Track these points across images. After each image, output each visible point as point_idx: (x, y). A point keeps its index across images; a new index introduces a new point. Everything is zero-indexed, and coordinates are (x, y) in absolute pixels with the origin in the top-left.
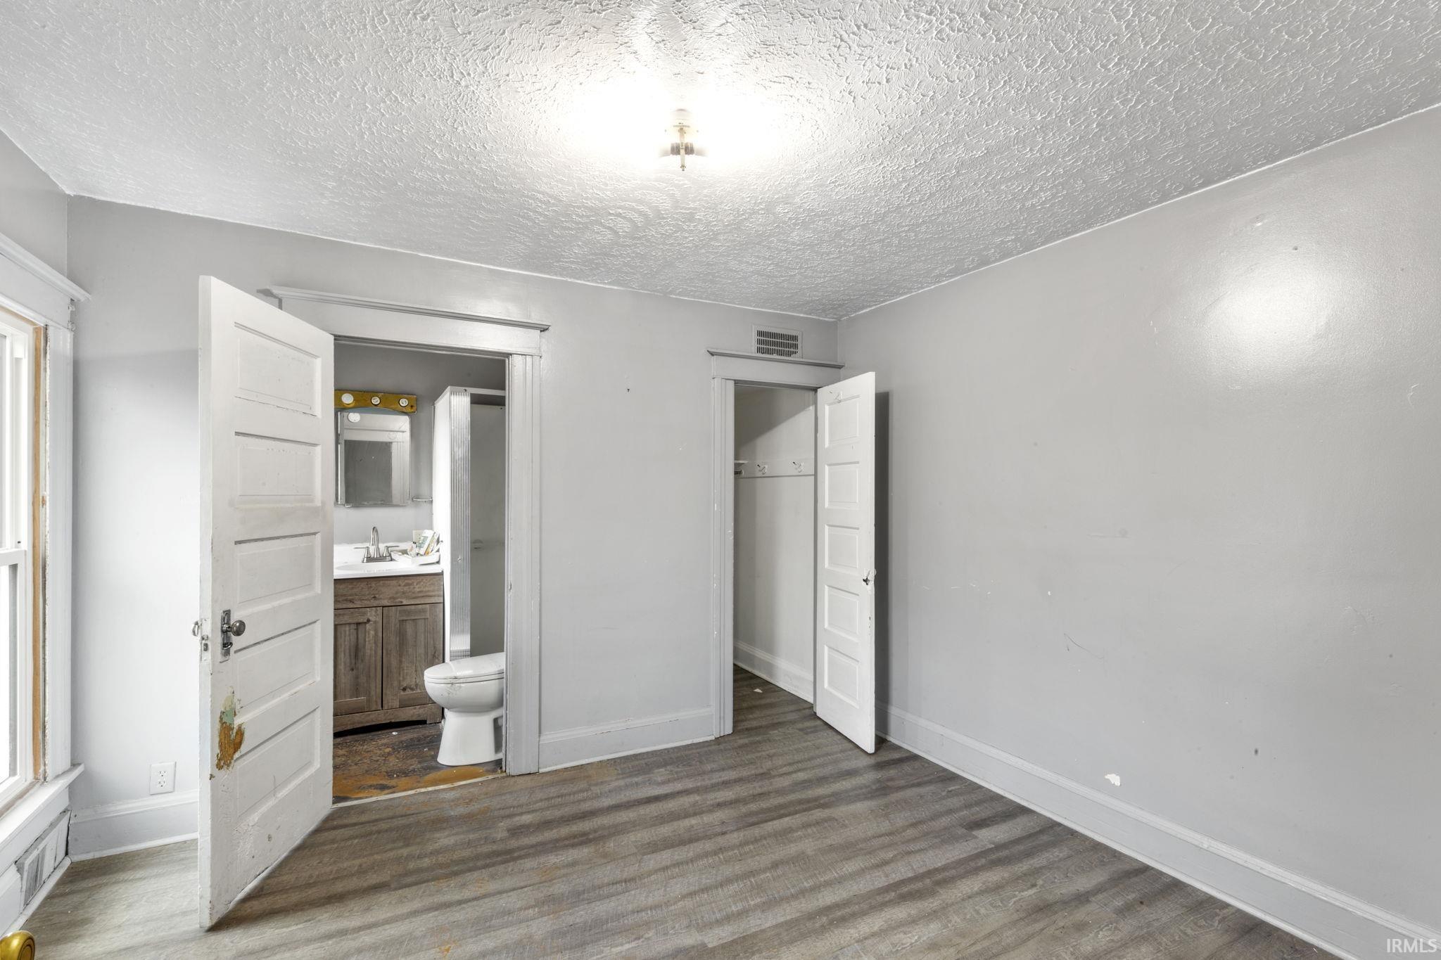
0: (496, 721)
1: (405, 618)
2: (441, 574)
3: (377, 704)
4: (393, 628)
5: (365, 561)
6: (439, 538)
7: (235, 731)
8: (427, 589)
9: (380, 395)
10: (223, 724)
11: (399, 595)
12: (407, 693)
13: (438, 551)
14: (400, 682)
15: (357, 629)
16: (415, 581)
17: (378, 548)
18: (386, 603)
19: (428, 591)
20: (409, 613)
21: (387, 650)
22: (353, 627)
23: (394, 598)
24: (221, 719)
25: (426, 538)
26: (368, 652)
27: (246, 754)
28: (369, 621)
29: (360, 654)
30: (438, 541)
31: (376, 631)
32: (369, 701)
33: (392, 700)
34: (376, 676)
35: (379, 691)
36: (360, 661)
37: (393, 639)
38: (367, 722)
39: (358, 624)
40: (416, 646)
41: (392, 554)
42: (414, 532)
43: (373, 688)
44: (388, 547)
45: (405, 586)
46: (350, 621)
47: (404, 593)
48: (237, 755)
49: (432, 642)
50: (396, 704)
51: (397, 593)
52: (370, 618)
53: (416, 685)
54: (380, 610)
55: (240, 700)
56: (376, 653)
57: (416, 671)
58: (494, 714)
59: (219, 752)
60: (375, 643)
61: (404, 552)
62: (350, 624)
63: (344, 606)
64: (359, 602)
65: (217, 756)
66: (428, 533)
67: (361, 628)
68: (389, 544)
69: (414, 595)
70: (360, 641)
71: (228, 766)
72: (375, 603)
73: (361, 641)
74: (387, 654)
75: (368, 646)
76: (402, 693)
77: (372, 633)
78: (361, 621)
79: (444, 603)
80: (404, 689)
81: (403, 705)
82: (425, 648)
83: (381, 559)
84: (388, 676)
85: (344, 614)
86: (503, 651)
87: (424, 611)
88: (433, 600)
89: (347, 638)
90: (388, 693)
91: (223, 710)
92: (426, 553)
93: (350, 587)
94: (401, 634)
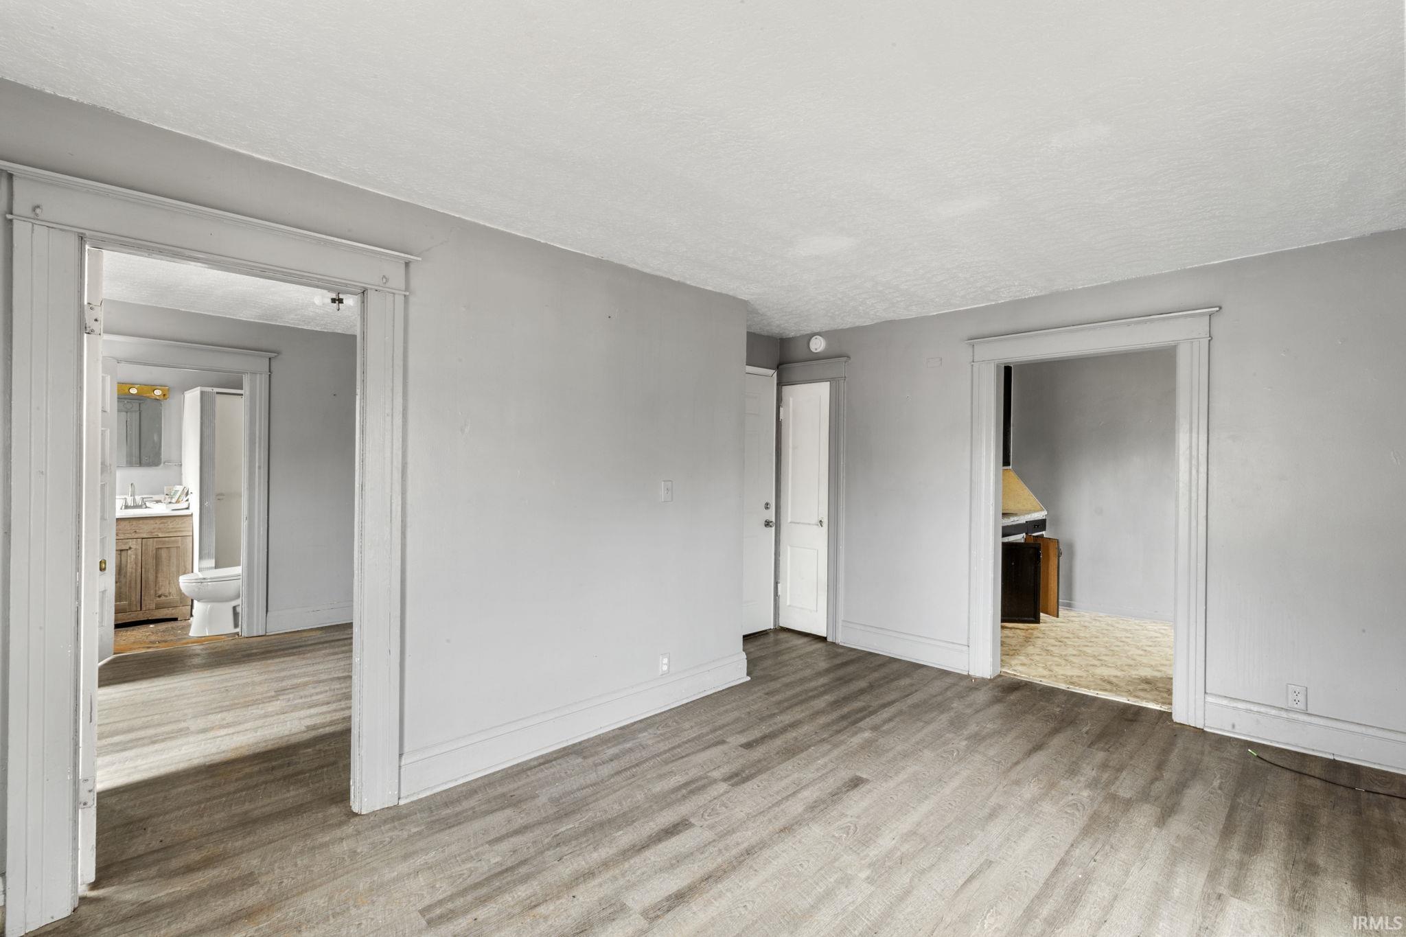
0: (234, 608)
1: (160, 546)
2: (192, 515)
3: (136, 606)
4: (151, 553)
5: (123, 507)
6: (188, 491)
8: (178, 526)
9: (137, 386)
11: (155, 530)
12: (161, 598)
13: (187, 500)
14: (156, 591)
15: (120, 554)
16: (169, 520)
17: (134, 499)
18: (145, 536)
19: (181, 527)
20: (164, 543)
21: (145, 568)
23: (152, 533)
25: (177, 491)
26: (130, 570)
28: (130, 548)
29: (123, 572)
30: (187, 494)
31: (136, 555)
32: (130, 605)
33: (149, 603)
34: (136, 587)
35: (139, 597)
36: (122, 576)
37: (151, 562)
38: (129, 619)
39: (121, 550)
40: (169, 566)
41: (146, 503)
42: (165, 488)
43: (134, 595)
44: (143, 498)
45: (161, 524)
47: (159, 529)
49: (183, 564)
50: (153, 606)
51: (154, 529)
52: (132, 546)
53: (170, 593)
54: (140, 540)
56: (136, 570)
57: (169, 584)
58: (234, 603)
60: (136, 563)
61: (158, 502)
64: (122, 535)
66: (179, 488)
67: (123, 553)
68: (144, 496)
69: (168, 531)
70: (123, 562)
72: (136, 536)
74: (145, 571)
75: (129, 566)
76: (158, 599)
77: (133, 557)
78: (124, 548)
79: (193, 536)
80: (160, 596)
81: (158, 607)
82: (177, 566)
83: (136, 507)
84: (146, 587)
86: (239, 565)
87: (177, 542)
88: (184, 534)
90: (146, 598)
92: (177, 502)
94: (157, 558)
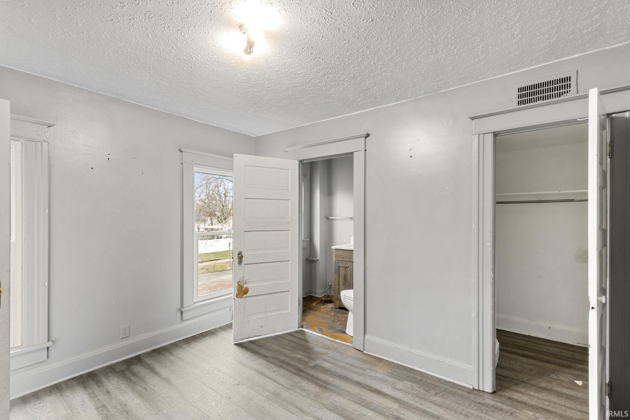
7: (244, 288)
10: (239, 285)
22: (344, 268)
24: (238, 283)
26: (348, 279)
27: (248, 297)
29: (346, 279)
39: (346, 267)
46: (343, 266)
48: (245, 296)
52: (349, 266)
55: (248, 279)
59: (237, 292)
62: (343, 267)
63: (341, 260)
64: (345, 259)
65: (237, 293)
71: (241, 298)
73: (346, 274)
75: (348, 277)
77: (350, 272)
85: (341, 263)
89: (342, 272)
91: (239, 280)
93: (343, 252)
